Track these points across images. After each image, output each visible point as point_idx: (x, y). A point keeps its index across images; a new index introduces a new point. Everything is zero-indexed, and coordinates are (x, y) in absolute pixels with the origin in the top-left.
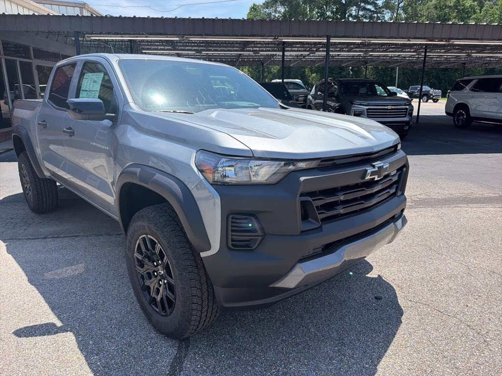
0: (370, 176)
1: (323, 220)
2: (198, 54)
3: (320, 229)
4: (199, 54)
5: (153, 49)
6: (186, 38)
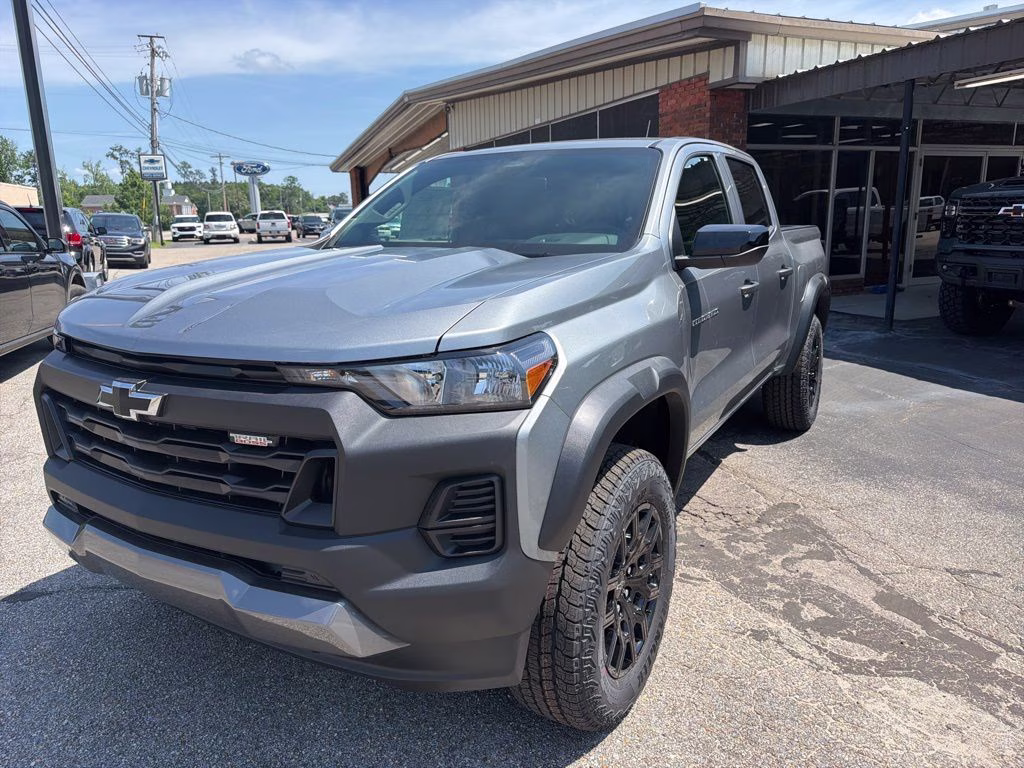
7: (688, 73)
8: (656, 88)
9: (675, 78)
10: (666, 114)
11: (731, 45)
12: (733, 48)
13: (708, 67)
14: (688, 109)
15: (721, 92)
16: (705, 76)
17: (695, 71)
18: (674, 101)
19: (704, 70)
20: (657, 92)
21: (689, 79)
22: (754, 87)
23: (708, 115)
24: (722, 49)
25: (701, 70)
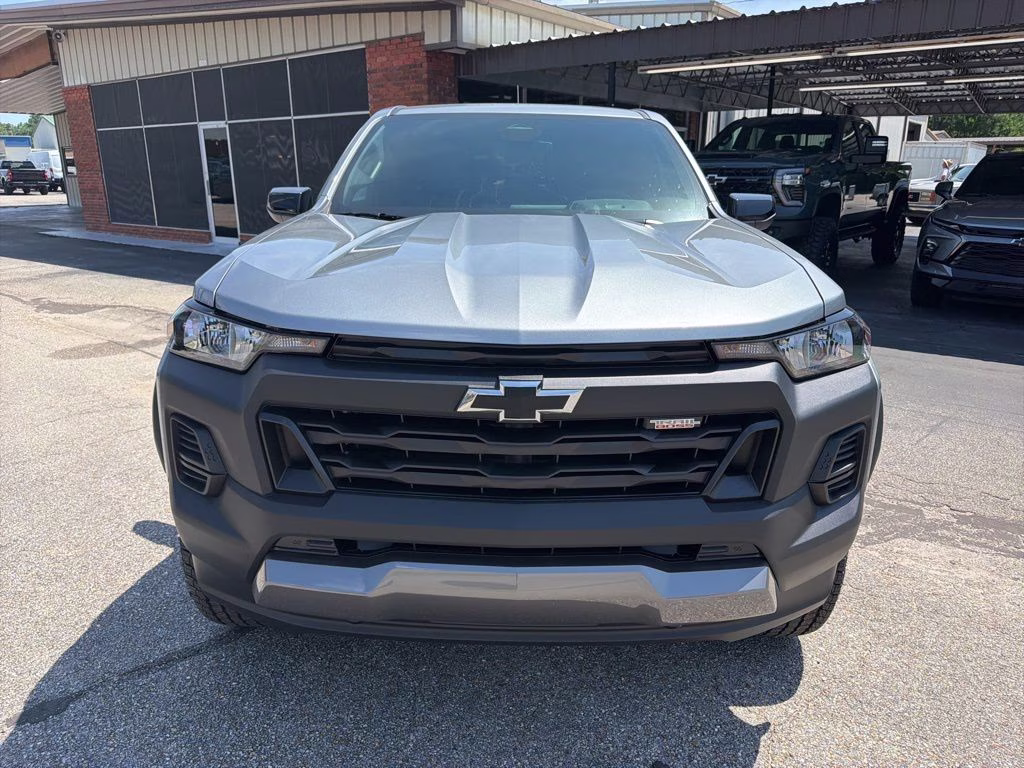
0: (472, 406)
1: (341, 483)
2: (934, 87)
3: (322, 499)
4: (939, 87)
5: (852, 81)
6: (840, 52)
7: (399, 31)
8: (362, 43)
9: (383, 34)
10: (375, 71)
11: (447, 9)
12: (449, 12)
13: (422, 27)
14: (401, 68)
15: (436, 54)
16: (420, 37)
17: (406, 29)
18: (384, 59)
19: (419, 30)
20: (363, 46)
21: (402, 37)
22: (464, 52)
23: (425, 76)
24: (437, 12)
25: (414, 29)
